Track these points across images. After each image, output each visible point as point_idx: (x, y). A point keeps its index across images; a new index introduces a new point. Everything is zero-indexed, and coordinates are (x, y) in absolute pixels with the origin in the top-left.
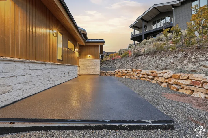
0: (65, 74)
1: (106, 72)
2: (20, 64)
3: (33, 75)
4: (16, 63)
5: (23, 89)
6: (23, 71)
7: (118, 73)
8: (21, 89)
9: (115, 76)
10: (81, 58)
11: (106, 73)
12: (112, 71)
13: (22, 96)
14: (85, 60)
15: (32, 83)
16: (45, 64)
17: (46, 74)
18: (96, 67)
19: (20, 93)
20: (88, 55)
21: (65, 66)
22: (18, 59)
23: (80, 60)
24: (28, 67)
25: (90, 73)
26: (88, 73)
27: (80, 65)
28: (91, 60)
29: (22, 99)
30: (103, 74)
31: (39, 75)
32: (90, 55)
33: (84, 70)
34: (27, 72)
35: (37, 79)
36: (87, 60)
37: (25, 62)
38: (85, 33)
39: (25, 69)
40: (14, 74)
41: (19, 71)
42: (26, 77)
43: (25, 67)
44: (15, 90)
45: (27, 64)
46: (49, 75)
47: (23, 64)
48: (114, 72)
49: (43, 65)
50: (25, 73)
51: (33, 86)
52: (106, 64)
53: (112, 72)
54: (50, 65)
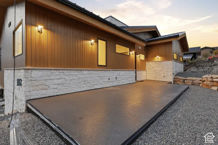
0: (109, 79)
1: (185, 78)
2: (55, 71)
3: (67, 79)
4: (52, 71)
5: (58, 88)
6: (57, 76)
7: (204, 81)
8: (56, 89)
9: (201, 85)
10: (148, 61)
11: (184, 80)
12: (197, 77)
13: (57, 93)
14: (152, 63)
15: (66, 85)
16: (81, 70)
17: (82, 79)
18: (167, 71)
19: (55, 91)
20: (156, 56)
21: (110, 71)
22: (53, 68)
23: (147, 63)
24: (63, 73)
25: (160, 79)
26: (157, 79)
27: (146, 69)
28: (160, 63)
29: (57, 95)
30: (179, 81)
31: (74, 79)
32: (159, 56)
33: (151, 75)
34: (62, 77)
35: (72, 82)
36: (155, 62)
37: (59, 70)
38: (155, 30)
39: (59, 75)
40: (50, 78)
41: (54, 76)
42: (60, 80)
43: (60, 73)
44: (51, 88)
45: (61, 71)
46: (85, 79)
47: (58, 71)
48: (201, 79)
49: (79, 71)
50: (59, 77)
51: (67, 87)
52: (197, 67)
53: (195, 79)
54: (88, 71)
